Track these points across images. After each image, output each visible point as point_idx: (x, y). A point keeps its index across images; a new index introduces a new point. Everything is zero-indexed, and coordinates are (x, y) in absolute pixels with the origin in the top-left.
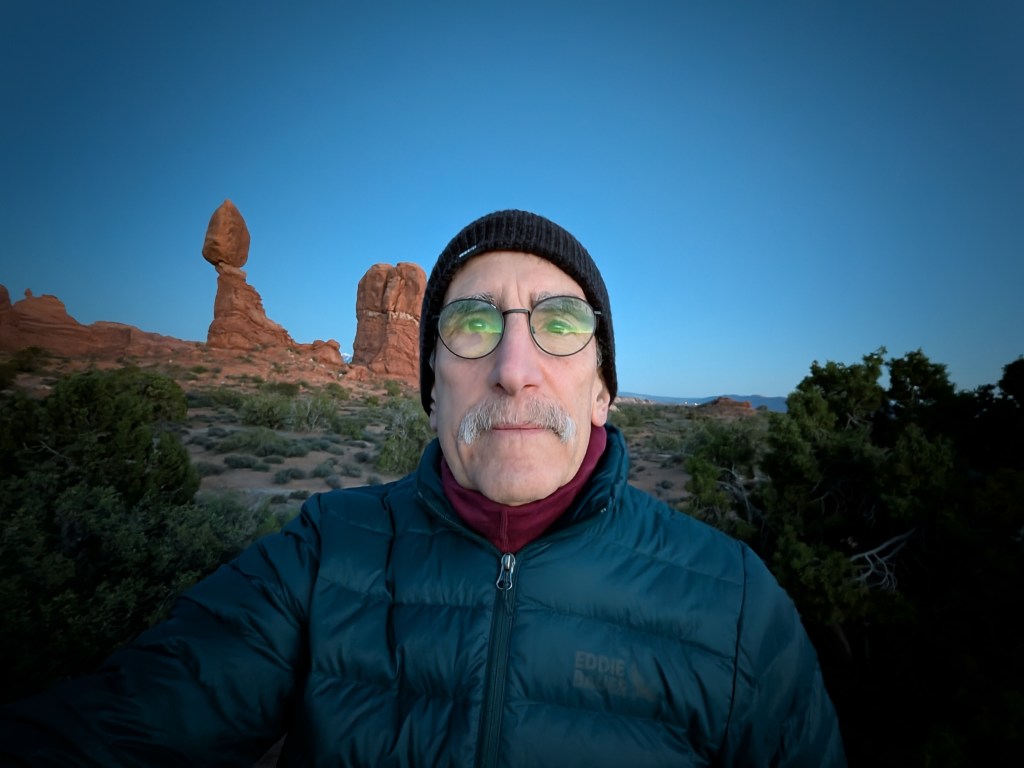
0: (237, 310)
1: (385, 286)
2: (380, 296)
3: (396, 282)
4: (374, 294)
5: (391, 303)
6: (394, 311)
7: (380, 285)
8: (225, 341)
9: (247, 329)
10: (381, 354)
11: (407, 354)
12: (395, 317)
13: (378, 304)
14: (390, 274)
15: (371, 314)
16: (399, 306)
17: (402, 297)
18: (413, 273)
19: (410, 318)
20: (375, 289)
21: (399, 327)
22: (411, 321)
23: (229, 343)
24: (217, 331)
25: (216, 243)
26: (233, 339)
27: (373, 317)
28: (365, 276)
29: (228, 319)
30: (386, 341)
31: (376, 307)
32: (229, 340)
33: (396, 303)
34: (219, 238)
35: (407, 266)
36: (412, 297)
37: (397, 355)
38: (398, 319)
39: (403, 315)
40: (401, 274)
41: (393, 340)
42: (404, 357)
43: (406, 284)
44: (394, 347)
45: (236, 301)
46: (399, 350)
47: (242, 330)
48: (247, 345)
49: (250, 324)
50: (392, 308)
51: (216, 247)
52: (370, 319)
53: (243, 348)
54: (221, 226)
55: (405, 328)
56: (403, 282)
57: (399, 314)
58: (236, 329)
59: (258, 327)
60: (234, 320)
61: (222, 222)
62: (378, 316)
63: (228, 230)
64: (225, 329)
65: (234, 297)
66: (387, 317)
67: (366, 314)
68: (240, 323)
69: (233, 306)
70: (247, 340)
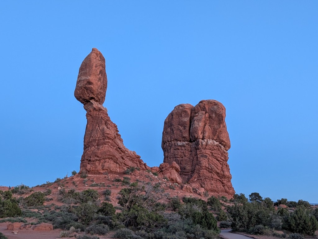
0: (109, 138)
1: (191, 120)
2: (187, 129)
3: (202, 116)
4: (181, 128)
5: (200, 132)
6: (203, 139)
7: (187, 119)
8: (99, 167)
9: (118, 155)
10: (196, 175)
11: (218, 173)
12: (204, 143)
13: (186, 135)
14: (194, 111)
15: (179, 143)
16: (207, 134)
17: (207, 126)
18: (215, 107)
19: (216, 143)
20: (183, 124)
21: (208, 152)
22: (217, 146)
24: (92, 159)
25: (90, 83)
26: (107, 165)
27: (184, 146)
28: (172, 114)
29: (101, 147)
30: (199, 163)
32: (103, 166)
33: (203, 132)
34: (92, 78)
35: (209, 102)
36: (216, 126)
37: (210, 175)
38: (207, 145)
39: (210, 142)
40: (204, 109)
41: (204, 162)
42: (216, 176)
43: (210, 117)
44: (207, 168)
45: (108, 131)
46: (210, 171)
47: (114, 156)
48: (118, 170)
49: (118, 151)
50: (201, 136)
51: (89, 86)
52: (180, 148)
53: (116, 173)
54: (94, 68)
55: (213, 152)
56: (207, 115)
57: (207, 141)
58: (109, 155)
59: (123, 154)
60: (106, 148)
61: (94, 65)
62: (187, 144)
63: (98, 71)
64: (98, 157)
65: (105, 127)
66: (197, 144)
67: (175, 144)
68: (111, 150)
69: (105, 136)
70: (118, 165)
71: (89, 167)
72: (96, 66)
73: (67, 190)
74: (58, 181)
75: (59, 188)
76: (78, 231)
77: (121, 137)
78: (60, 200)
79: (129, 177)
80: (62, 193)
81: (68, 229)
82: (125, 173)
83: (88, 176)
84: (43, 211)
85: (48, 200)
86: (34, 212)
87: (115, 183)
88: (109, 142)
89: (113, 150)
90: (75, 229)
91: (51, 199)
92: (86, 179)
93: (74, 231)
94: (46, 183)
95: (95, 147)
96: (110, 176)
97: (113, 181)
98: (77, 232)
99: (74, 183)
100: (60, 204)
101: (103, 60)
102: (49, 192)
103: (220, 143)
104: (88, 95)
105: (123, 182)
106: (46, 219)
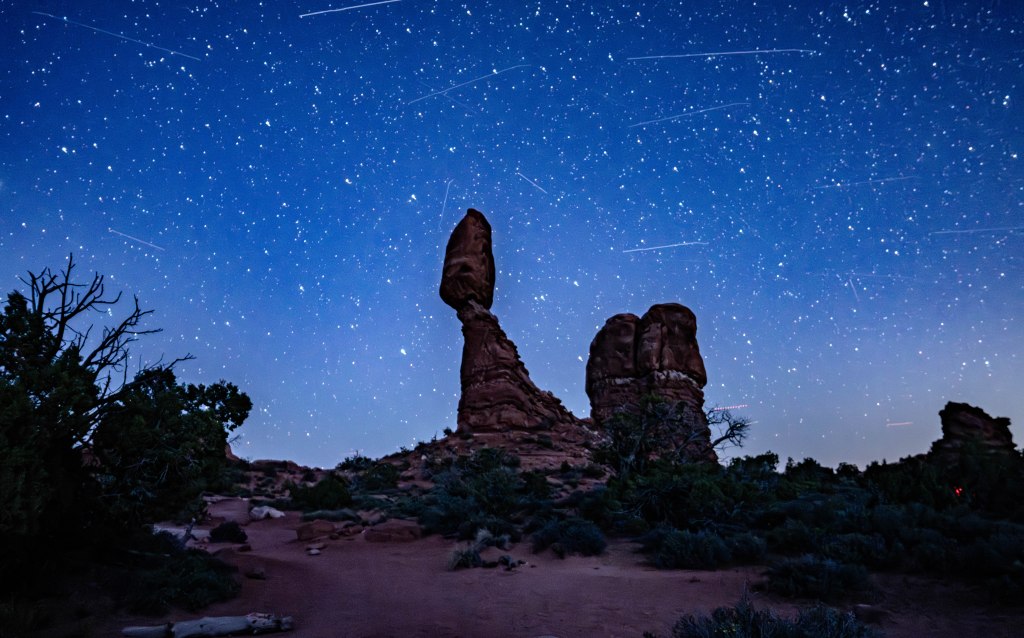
0: (506, 367)
1: (638, 339)
2: (631, 354)
3: (656, 331)
4: (620, 355)
5: (654, 359)
6: (661, 370)
7: (629, 340)
8: (493, 420)
9: (523, 397)
12: (663, 377)
13: (630, 365)
14: (641, 325)
15: (619, 381)
16: (666, 362)
17: (666, 349)
19: (683, 376)
20: (623, 348)
22: (685, 381)
23: (499, 422)
25: (466, 268)
26: (505, 415)
27: (627, 385)
28: (602, 333)
29: (492, 383)
31: (628, 370)
32: (499, 416)
33: (660, 358)
34: (470, 260)
36: (681, 348)
38: (667, 380)
39: (673, 374)
40: (658, 319)
43: (670, 332)
47: (517, 398)
48: (526, 423)
49: (523, 389)
50: (657, 366)
51: (466, 274)
52: (620, 389)
53: (522, 428)
54: (473, 241)
55: (678, 391)
56: (665, 329)
57: (668, 373)
58: (508, 397)
59: (531, 395)
60: (502, 384)
61: (473, 235)
62: (632, 381)
63: (480, 248)
64: (488, 401)
65: (498, 347)
66: (652, 379)
67: (610, 383)
68: (512, 387)
69: (499, 362)
70: (525, 414)
71: (473, 419)
72: (476, 238)
73: (439, 460)
74: (422, 447)
75: (424, 457)
76: (503, 542)
77: (526, 366)
78: (426, 479)
79: (548, 434)
80: (429, 464)
81: (470, 536)
82: (539, 428)
83: (473, 437)
84: (397, 498)
85: (406, 479)
86: (379, 500)
87: (524, 446)
88: (506, 374)
89: (514, 388)
90: (491, 535)
91: (412, 478)
92: (470, 441)
93: (488, 543)
94: (400, 451)
95: (481, 384)
96: (513, 434)
97: (519, 443)
98: (500, 545)
99: (449, 448)
100: (428, 485)
101: (488, 228)
102: (407, 466)
103: (690, 376)
104: (463, 291)
105: (539, 442)
106: (403, 512)
